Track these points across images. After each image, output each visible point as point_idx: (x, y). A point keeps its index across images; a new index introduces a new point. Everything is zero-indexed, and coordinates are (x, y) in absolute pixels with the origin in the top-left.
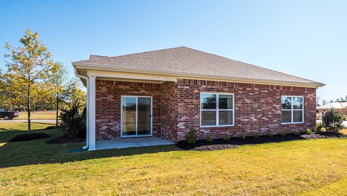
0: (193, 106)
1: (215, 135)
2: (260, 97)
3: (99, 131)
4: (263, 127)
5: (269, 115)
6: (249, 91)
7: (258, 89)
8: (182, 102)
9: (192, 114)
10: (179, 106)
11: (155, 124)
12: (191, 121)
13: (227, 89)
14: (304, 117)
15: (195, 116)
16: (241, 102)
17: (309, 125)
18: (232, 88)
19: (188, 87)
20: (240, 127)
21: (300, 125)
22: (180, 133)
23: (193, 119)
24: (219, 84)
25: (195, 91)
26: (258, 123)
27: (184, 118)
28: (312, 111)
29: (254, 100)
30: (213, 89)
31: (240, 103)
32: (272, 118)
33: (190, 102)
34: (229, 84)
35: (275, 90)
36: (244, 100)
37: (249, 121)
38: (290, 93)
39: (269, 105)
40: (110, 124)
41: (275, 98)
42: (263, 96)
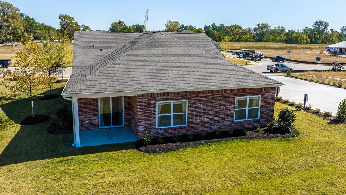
0: (151, 113)
1: (169, 134)
2: (213, 101)
3: (83, 124)
4: (215, 126)
5: (221, 115)
6: (201, 97)
7: (211, 95)
8: (141, 111)
9: (149, 119)
10: (139, 114)
11: (126, 117)
12: (149, 125)
13: (181, 98)
14: (260, 114)
15: (152, 120)
16: (194, 106)
17: (264, 121)
18: (185, 96)
19: (146, 100)
20: (192, 126)
21: (255, 121)
22: (140, 133)
23: (151, 123)
24: (173, 94)
25: (152, 102)
26: (209, 122)
27: (143, 123)
28: (269, 108)
29: (206, 104)
30: (168, 98)
31: (193, 108)
32: (224, 117)
33: (147, 111)
34: (183, 93)
35: (228, 93)
36: (197, 105)
37: (201, 122)
38: (244, 94)
39: (222, 107)
40: (91, 118)
41: (228, 100)
42: (216, 99)
